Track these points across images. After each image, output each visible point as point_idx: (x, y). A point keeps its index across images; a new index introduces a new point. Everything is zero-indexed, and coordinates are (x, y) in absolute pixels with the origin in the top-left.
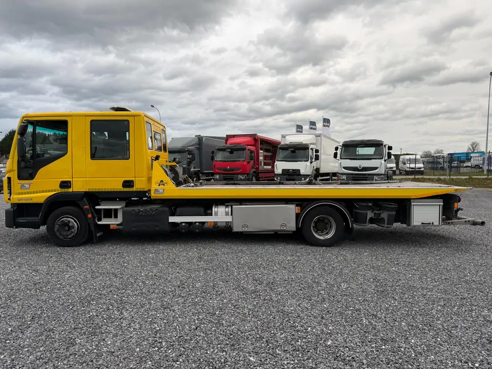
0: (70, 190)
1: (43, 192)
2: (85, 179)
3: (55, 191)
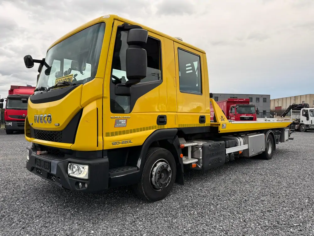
0: (166, 126)
1: (141, 130)
2: (176, 113)
3: (153, 129)
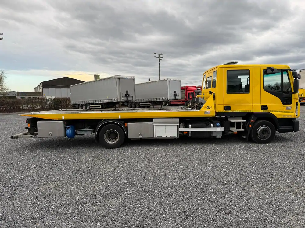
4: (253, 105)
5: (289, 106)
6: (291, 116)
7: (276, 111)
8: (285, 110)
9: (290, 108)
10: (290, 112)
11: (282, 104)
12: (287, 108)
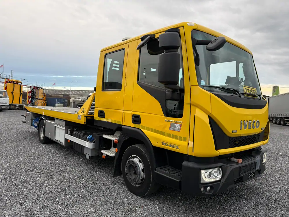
4: (124, 112)
5: (177, 123)
6: (177, 148)
7: (152, 130)
8: (167, 130)
9: (178, 126)
10: (176, 138)
11: (162, 116)
12: (172, 125)
